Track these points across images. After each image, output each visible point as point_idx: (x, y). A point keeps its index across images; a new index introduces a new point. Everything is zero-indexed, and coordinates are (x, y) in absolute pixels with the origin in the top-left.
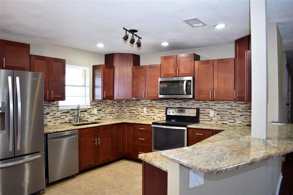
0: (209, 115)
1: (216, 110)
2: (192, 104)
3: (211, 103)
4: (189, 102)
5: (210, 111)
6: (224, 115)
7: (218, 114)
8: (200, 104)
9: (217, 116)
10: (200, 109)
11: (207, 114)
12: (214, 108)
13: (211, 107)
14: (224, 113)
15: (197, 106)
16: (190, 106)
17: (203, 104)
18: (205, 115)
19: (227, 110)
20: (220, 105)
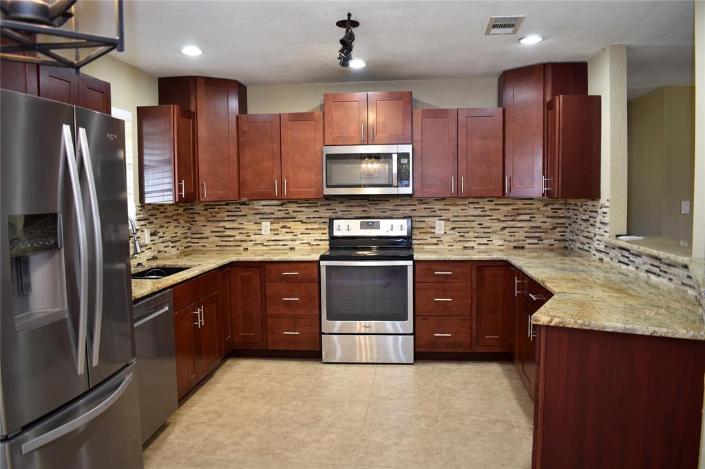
0: (433, 230)
1: (449, 220)
2: (391, 208)
3: (438, 205)
4: (387, 203)
5: (435, 222)
6: (468, 230)
7: (453, 229)
8: (413, 208)
9: (452, 232)
11: (429, 230)
12: (445, 215)
13: (438, 213)
14: (467, 224)
15: (405, 211)
16: (388, 214)
17: (418, 206)
18: (422, 230)
19: (473, 218)
20: (459, 208)
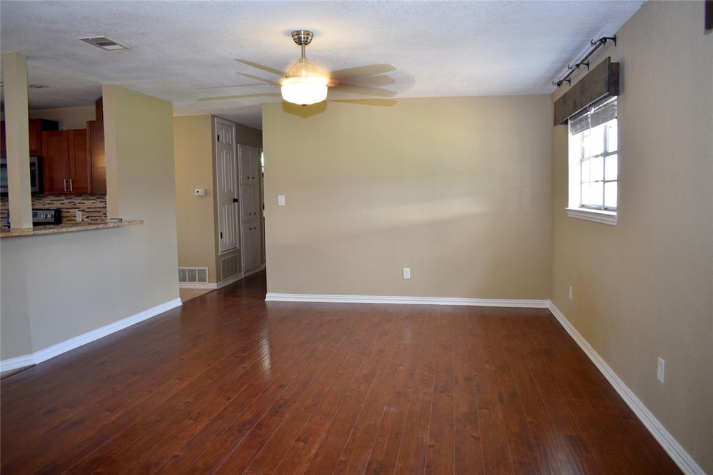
0: (75, 219)
1: (84, 211)
2: (49, 202)
3: (77, 200)
4: (46, 199)
5: (75, 213)
6: (96, 218)
7: (88, 217)
8: (62, 202)
9: (87, 220)
10: (63, 210)
11: (73, 218)
12: (82, 207)
13: (78, 205)
14: (96, 214)
15: (57, 205)
16: (47, 206)
17: (65, 201)
18: (69, 219)
19: (100, 209)
20: (90, 202)
